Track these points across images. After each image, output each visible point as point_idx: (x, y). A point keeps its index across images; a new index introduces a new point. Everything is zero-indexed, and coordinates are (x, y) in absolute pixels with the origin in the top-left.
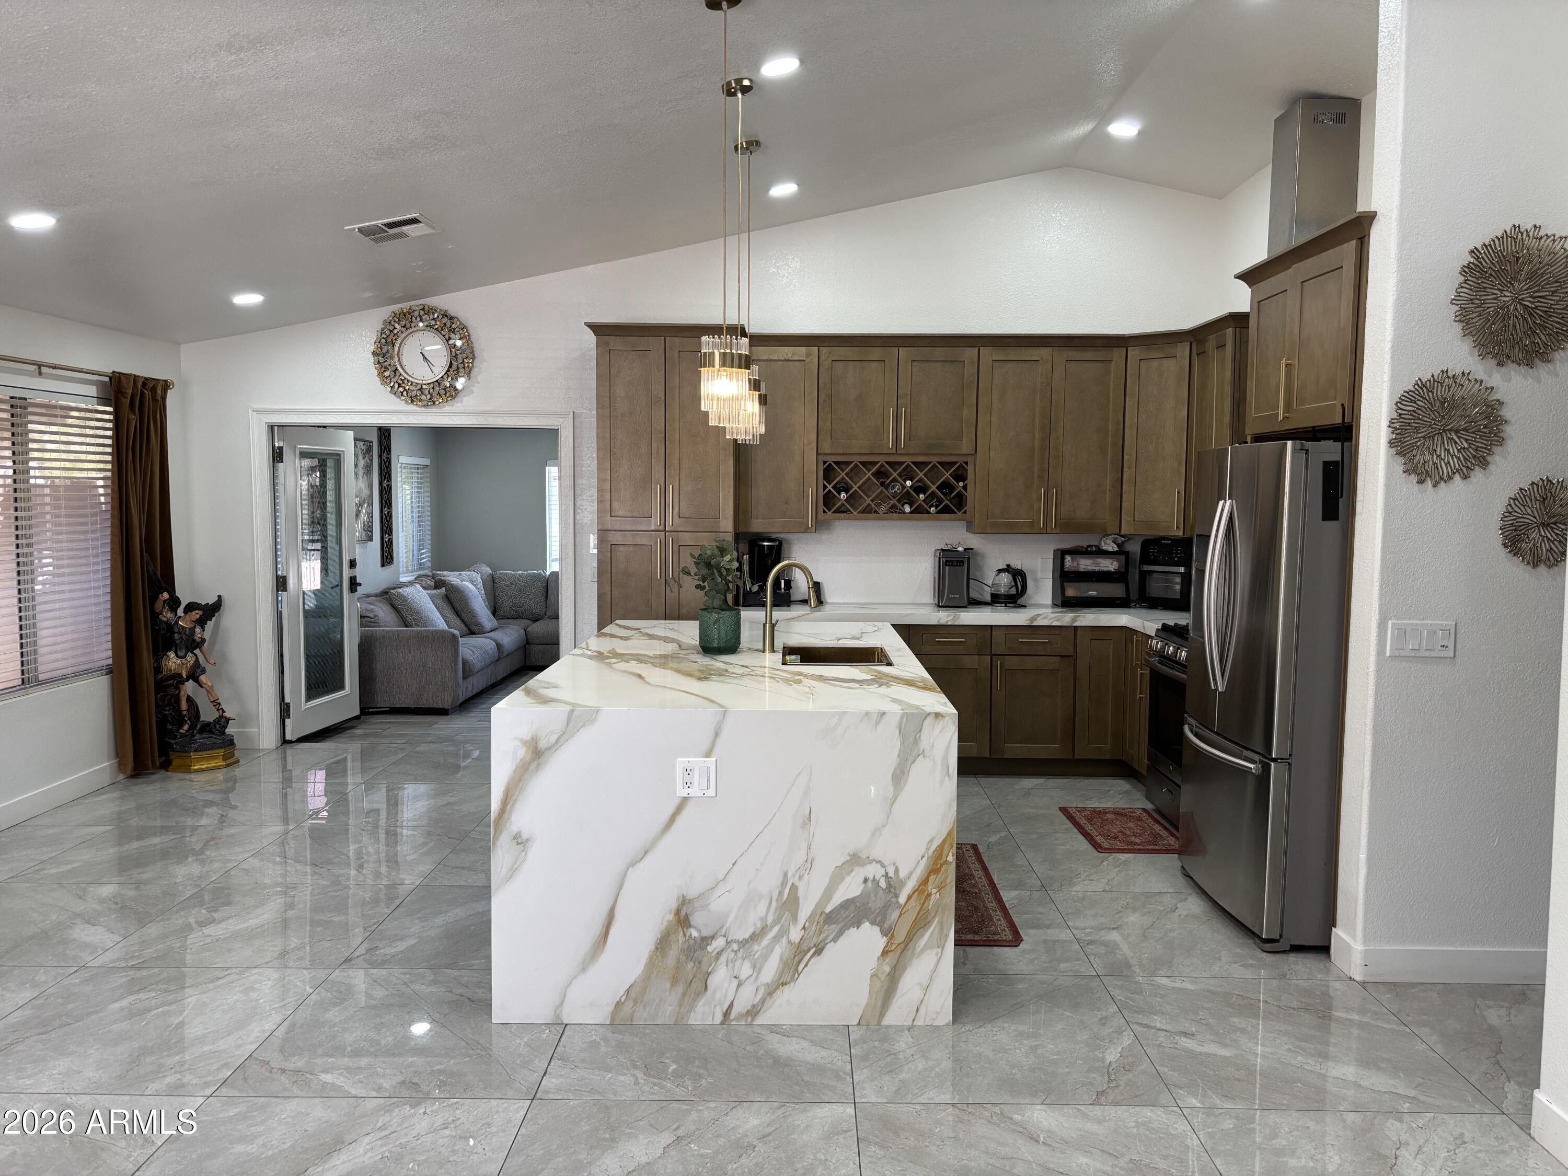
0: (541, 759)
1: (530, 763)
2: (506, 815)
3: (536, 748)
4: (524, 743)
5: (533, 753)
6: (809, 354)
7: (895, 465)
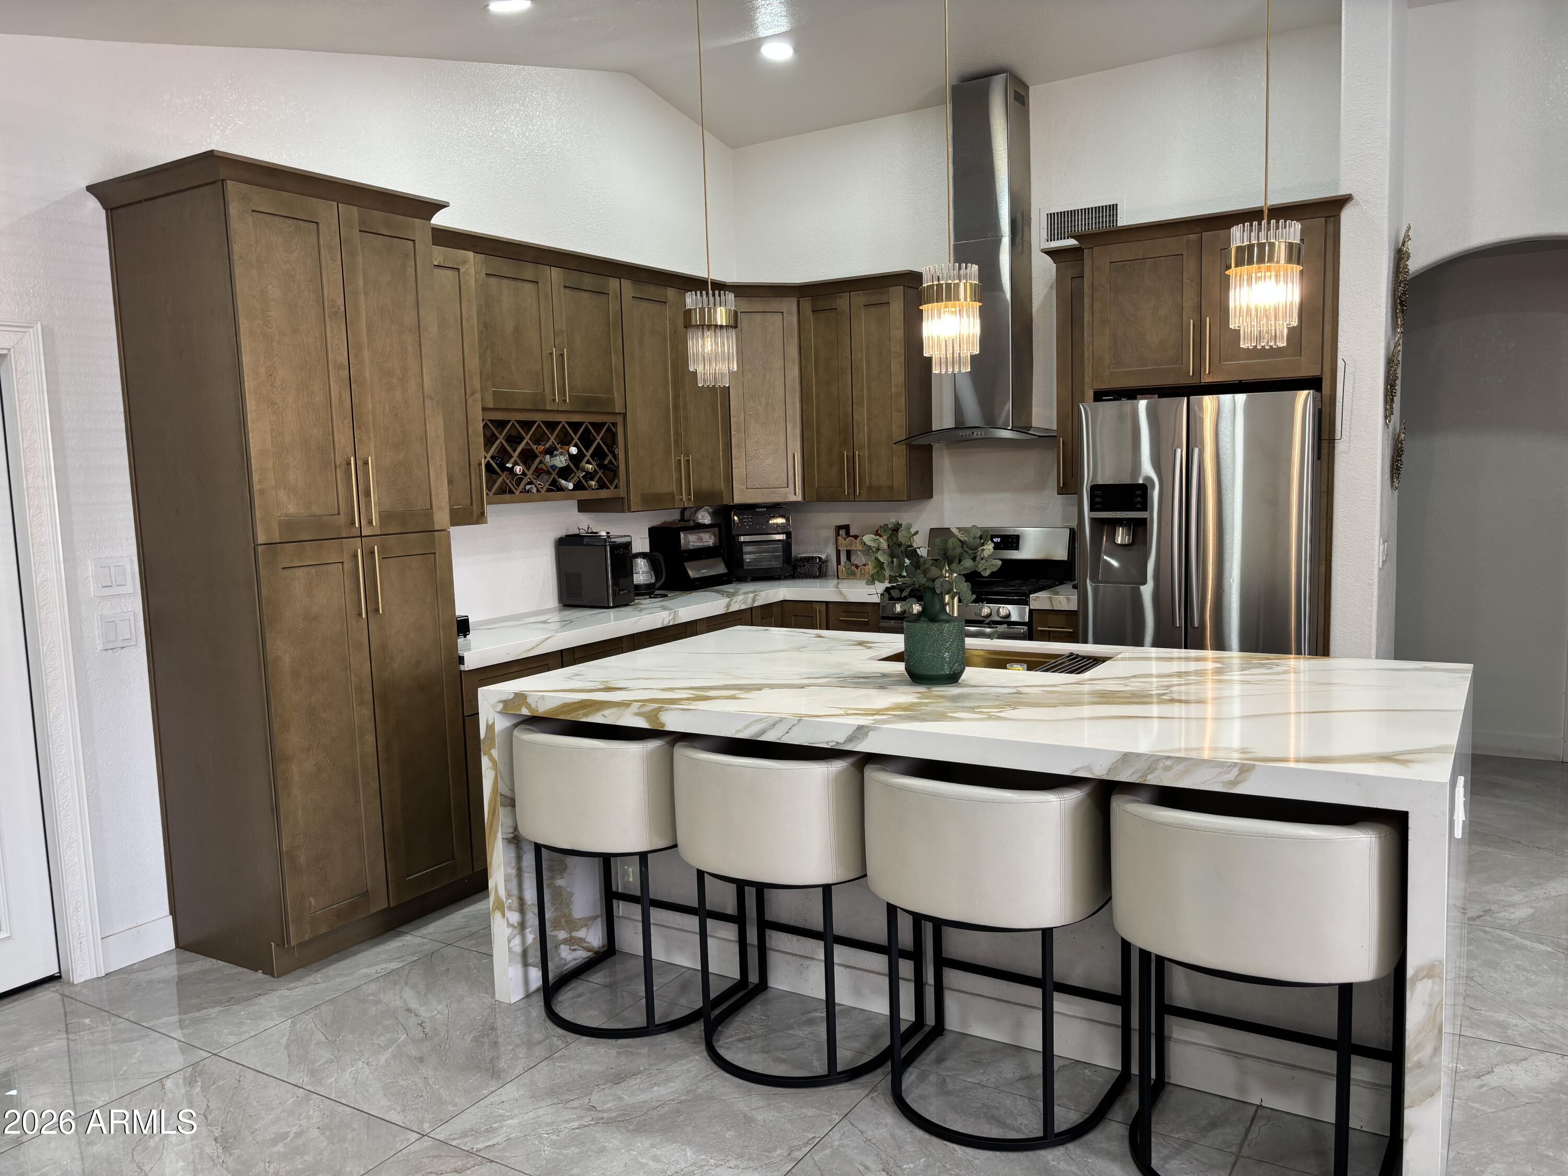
6: (465, 262)
7: (552, 425)
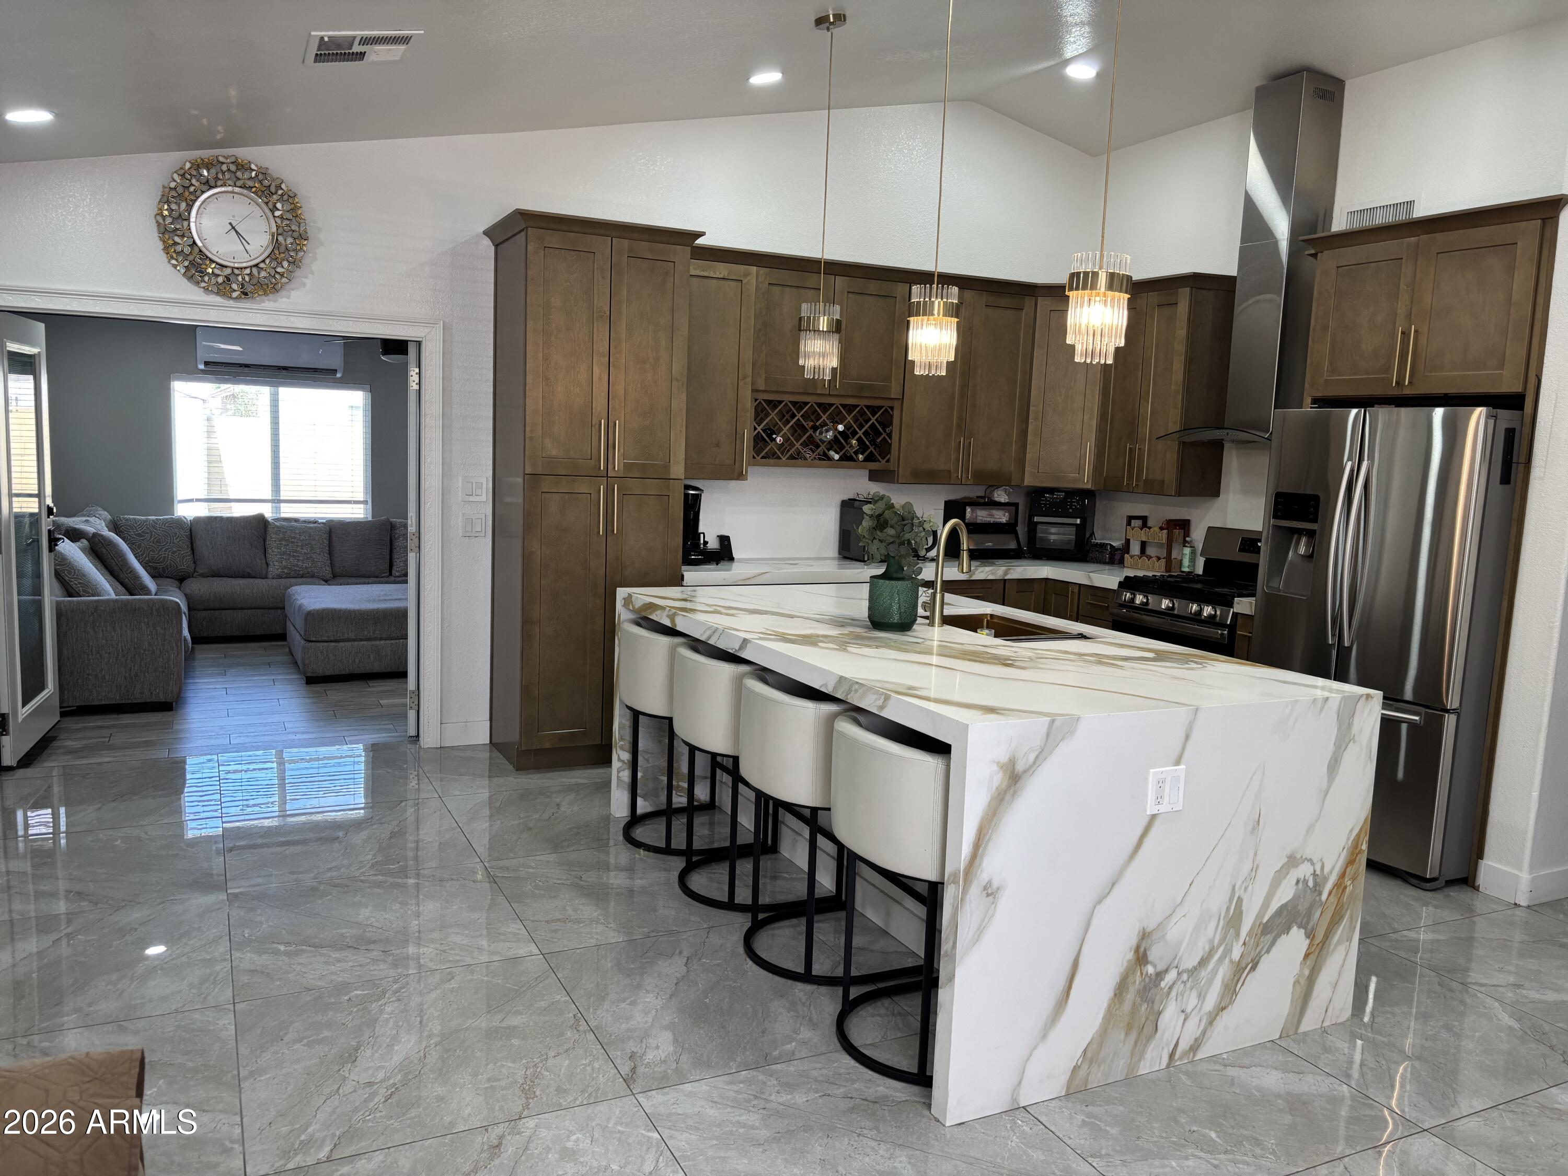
0: (1018, 785)
1: (1006, 792)
2: (977, 862)
3: (1013, 771)
4: (1002, 767)
5: (1010, 778)
6: (747, 274)
7: (825, 407)
